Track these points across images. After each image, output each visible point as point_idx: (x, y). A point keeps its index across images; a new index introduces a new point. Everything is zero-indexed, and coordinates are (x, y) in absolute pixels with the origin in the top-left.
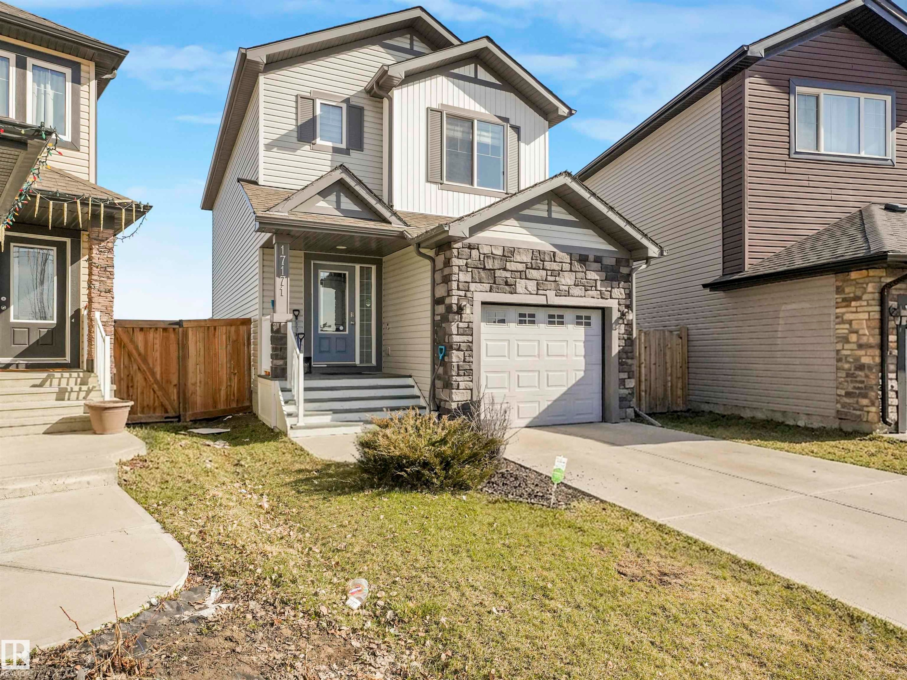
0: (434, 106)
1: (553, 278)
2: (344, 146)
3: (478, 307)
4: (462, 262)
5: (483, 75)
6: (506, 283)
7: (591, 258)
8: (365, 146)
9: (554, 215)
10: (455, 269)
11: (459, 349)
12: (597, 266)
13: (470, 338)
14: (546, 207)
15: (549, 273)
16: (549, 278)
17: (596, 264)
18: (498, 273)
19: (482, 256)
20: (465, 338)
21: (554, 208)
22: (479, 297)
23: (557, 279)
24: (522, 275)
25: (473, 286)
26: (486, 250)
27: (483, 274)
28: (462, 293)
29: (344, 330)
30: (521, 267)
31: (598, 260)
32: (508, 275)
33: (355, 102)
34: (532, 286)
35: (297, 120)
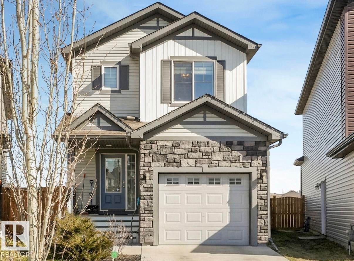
1: (207, 157)
2: (117, 89)
3: (156, 176)
4: (147, 151)
5: (199, 33)
6: (175, 162)
7: (235, 142)
8: (130, 87)
9: (208, 119)
10: (142, 156)
11: (144, 199)
12: (241, 147)
13: (151, 193)
14: (202, 115)
15: (204, 154)
16: (204, 157)
17: (239, 146)
18: (169, 156)
19: (159, 148)
20: (148, 193)
21: (207, 115)
22: (156, 171)
23: (210, 157)
24: (186, 156)
25: (153, 164)
26: (161, 143)
27: (159, 157)
28: (146, 168)
30: (184, 152)
31: (241, 143)
32: (176, 156)
33: (123, 63)
34: (192, 162)
35: (91, 79)
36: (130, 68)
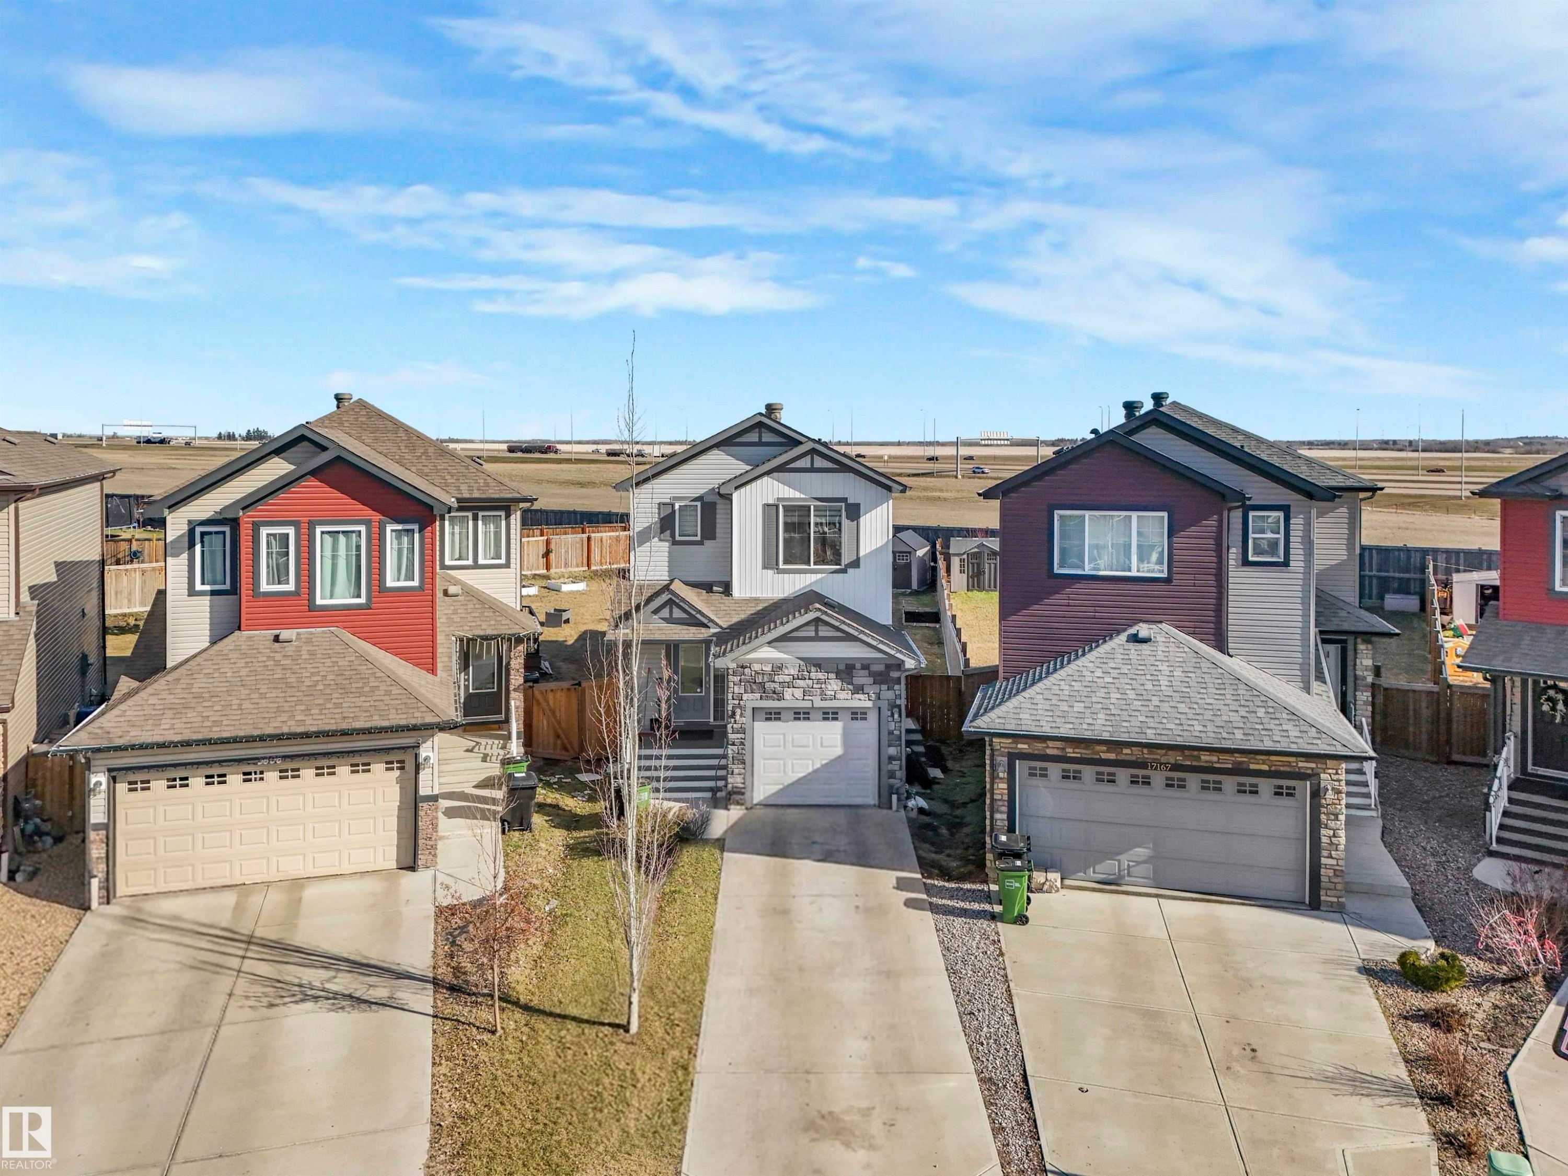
0: (771, 502)
1: (819, 686)
2: (698, 538)
3: (749, 713)
4: (736, 679)
5: (819, 462)
6: (774, 692)
7: (858, 666)
8: (717, 535)
9: (821, 634)
10: (731, 684)
11: (733, 744)
12: (866, 672)
13: (743, 735)
14: (813, 628)
15: (815, 681)
16: (815, 686)
17: (863, 671)
18: (767, 685)
19: (753, 673)
20: (739, 736)
21: (820, 628)
22: (750, 705)
23: (823, 686)
24: (790, 685)
25: (745, 697)
26: (757, 667)
27: (754, 687)
28: (736, 702)
29: (701, 692)
30: (787, 679)
31: (865, 667)
32: (777, 686)
33: (707, 499)
34: (798, 693)
35: (659, 514)
36: (718, 506)
